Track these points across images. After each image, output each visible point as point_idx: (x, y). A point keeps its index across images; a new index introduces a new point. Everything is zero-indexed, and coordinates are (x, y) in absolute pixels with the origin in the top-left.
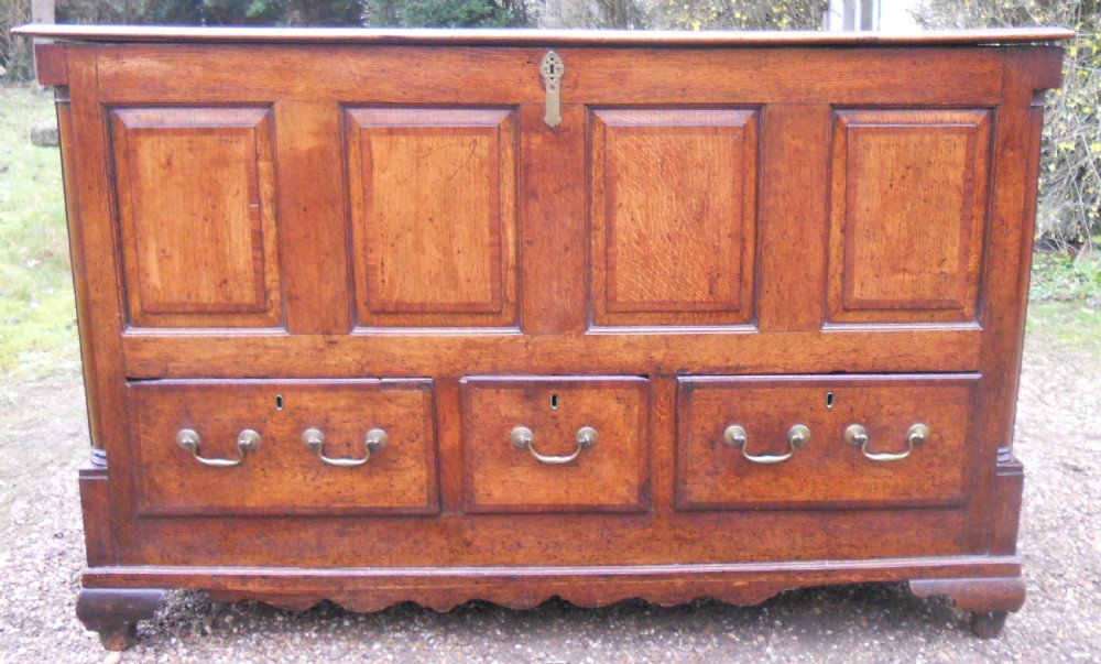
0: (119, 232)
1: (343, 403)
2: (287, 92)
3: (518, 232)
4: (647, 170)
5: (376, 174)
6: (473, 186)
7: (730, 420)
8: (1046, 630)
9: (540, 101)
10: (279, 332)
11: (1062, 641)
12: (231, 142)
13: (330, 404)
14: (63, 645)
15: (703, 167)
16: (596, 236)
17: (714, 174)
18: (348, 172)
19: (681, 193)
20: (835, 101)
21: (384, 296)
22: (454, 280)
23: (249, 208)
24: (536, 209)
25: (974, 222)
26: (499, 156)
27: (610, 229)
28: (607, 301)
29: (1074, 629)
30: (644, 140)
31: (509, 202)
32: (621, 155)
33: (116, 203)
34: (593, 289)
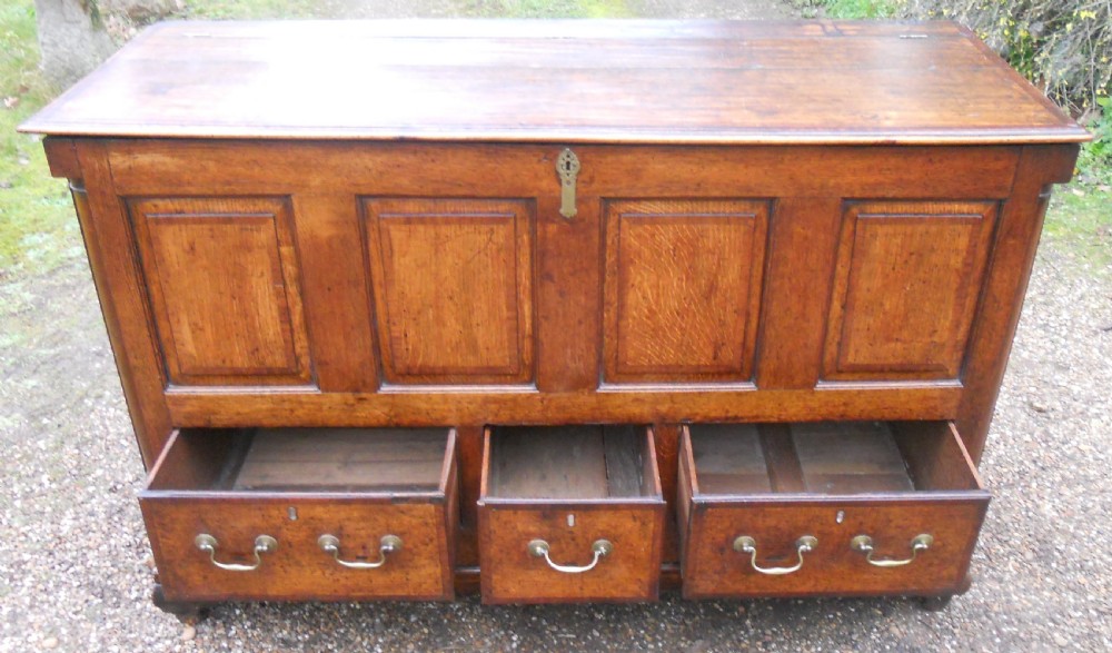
0: (151, 308)
2: (303, 186)
3: (535, 308)
4: (660, 255)
5: (396, 258)
6: (490, 269)
8: (986, 603)
9: (557, 194)
10: (312, 390)
11: (997, 614)
12: (251, 230)
14: (143, 617)
15: (714, 254)
16: (609, 311)
17: (724, 259)
18: (368, 255)
19: (691, 274)
20: (847, 195)
21: (408, 362)
22: (473, 347)
23: (274, 288)
24: (550, 291)
25: (969, 298)
26: (516, 243)
27: (622, 306)
28: (617, 365)
29: (1008, 601)
30: (658, 229)
31: (525, 281)
32: (634, 242)
33: (144, 283)
34: (604, 353)
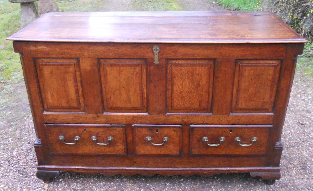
0: (40, 89)
1: (101, 130)
2: (83, 55)
3: (147, 90)
4: (183, 75)
5: (108, 76)
6: (135, 79)
7: (205, 136)
8: (286, 183)
9: (153, 58)
10: (84, 113)
11: (290, 186)
12: (68, 68)
13: (98, 130)
14: (34, 181)
15: (198, 75)
16: (168, 91)
17: (202, 77)
18: (100, 75)
19: (192, 82)
20: (237, 58)
21: (111, 105)
22: (130, 102)
23: (74, 84)
24: (152, 85)
25: (274, 89)
26: (142, 72)
27: (172, 90)
28: (171, 107)
29: (294, 182)
30: (182, 68)
31: (145, 83)
32: (176, 72)
33: (38, 82)
34: (168, 104)
